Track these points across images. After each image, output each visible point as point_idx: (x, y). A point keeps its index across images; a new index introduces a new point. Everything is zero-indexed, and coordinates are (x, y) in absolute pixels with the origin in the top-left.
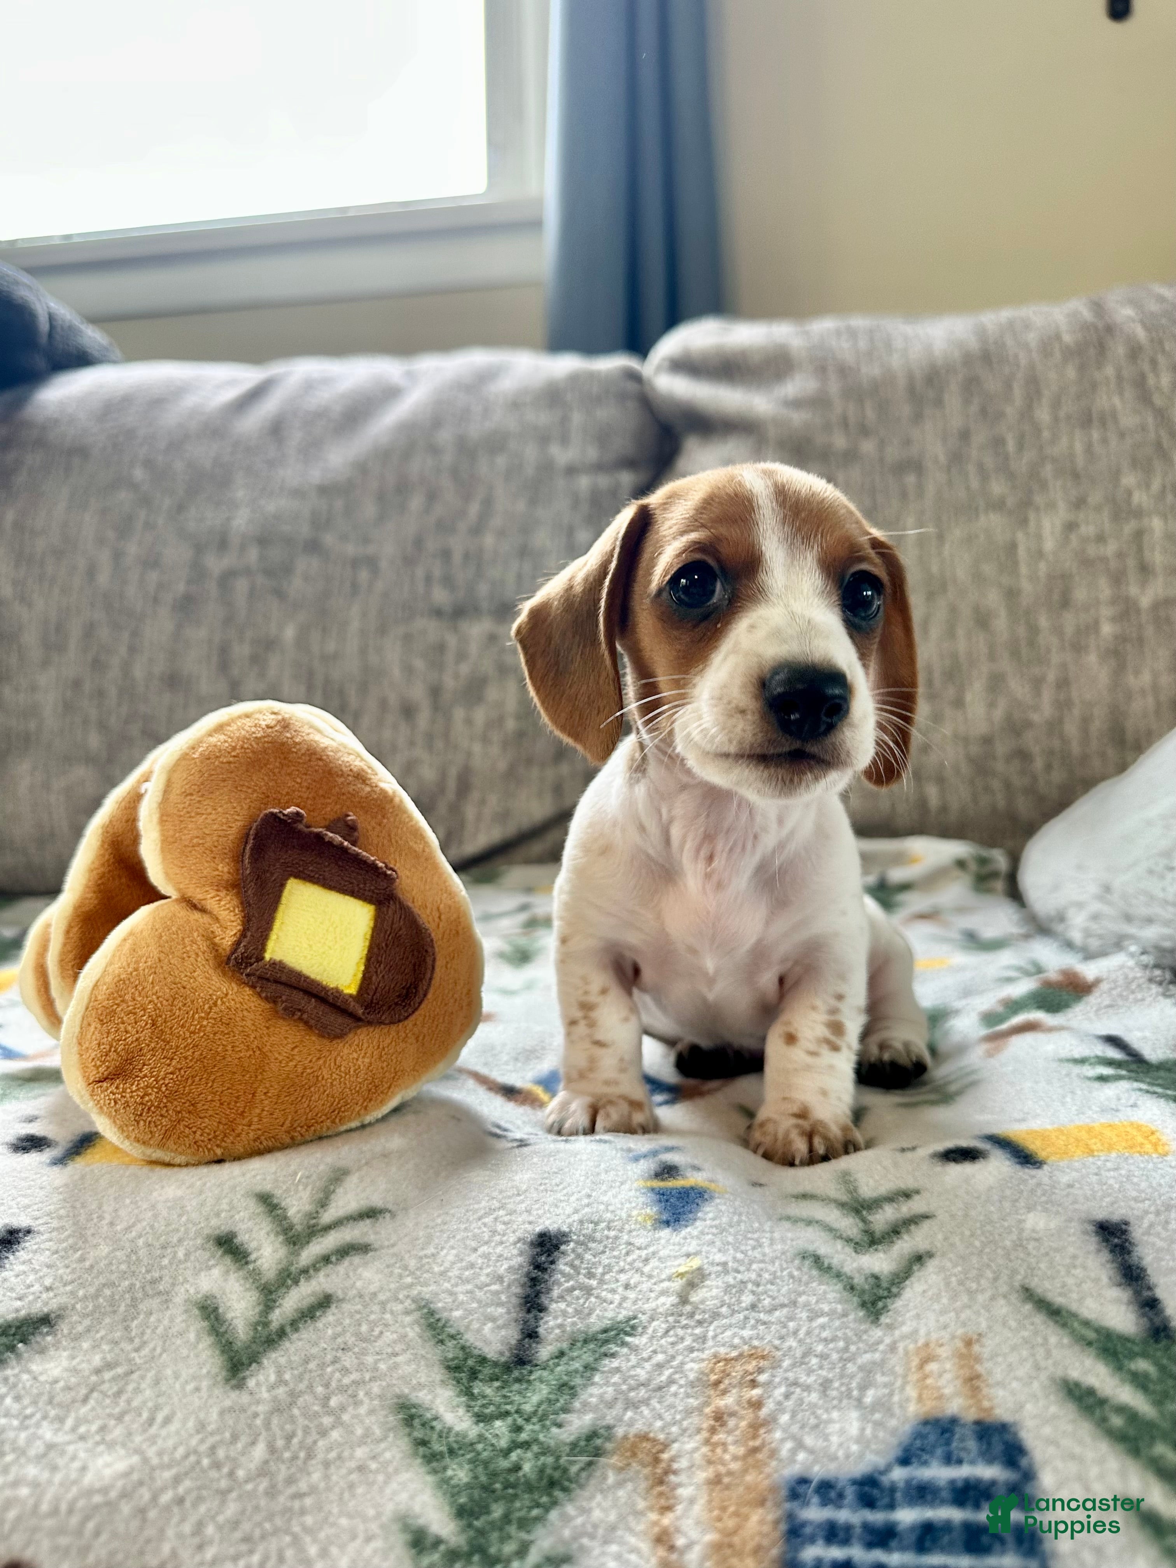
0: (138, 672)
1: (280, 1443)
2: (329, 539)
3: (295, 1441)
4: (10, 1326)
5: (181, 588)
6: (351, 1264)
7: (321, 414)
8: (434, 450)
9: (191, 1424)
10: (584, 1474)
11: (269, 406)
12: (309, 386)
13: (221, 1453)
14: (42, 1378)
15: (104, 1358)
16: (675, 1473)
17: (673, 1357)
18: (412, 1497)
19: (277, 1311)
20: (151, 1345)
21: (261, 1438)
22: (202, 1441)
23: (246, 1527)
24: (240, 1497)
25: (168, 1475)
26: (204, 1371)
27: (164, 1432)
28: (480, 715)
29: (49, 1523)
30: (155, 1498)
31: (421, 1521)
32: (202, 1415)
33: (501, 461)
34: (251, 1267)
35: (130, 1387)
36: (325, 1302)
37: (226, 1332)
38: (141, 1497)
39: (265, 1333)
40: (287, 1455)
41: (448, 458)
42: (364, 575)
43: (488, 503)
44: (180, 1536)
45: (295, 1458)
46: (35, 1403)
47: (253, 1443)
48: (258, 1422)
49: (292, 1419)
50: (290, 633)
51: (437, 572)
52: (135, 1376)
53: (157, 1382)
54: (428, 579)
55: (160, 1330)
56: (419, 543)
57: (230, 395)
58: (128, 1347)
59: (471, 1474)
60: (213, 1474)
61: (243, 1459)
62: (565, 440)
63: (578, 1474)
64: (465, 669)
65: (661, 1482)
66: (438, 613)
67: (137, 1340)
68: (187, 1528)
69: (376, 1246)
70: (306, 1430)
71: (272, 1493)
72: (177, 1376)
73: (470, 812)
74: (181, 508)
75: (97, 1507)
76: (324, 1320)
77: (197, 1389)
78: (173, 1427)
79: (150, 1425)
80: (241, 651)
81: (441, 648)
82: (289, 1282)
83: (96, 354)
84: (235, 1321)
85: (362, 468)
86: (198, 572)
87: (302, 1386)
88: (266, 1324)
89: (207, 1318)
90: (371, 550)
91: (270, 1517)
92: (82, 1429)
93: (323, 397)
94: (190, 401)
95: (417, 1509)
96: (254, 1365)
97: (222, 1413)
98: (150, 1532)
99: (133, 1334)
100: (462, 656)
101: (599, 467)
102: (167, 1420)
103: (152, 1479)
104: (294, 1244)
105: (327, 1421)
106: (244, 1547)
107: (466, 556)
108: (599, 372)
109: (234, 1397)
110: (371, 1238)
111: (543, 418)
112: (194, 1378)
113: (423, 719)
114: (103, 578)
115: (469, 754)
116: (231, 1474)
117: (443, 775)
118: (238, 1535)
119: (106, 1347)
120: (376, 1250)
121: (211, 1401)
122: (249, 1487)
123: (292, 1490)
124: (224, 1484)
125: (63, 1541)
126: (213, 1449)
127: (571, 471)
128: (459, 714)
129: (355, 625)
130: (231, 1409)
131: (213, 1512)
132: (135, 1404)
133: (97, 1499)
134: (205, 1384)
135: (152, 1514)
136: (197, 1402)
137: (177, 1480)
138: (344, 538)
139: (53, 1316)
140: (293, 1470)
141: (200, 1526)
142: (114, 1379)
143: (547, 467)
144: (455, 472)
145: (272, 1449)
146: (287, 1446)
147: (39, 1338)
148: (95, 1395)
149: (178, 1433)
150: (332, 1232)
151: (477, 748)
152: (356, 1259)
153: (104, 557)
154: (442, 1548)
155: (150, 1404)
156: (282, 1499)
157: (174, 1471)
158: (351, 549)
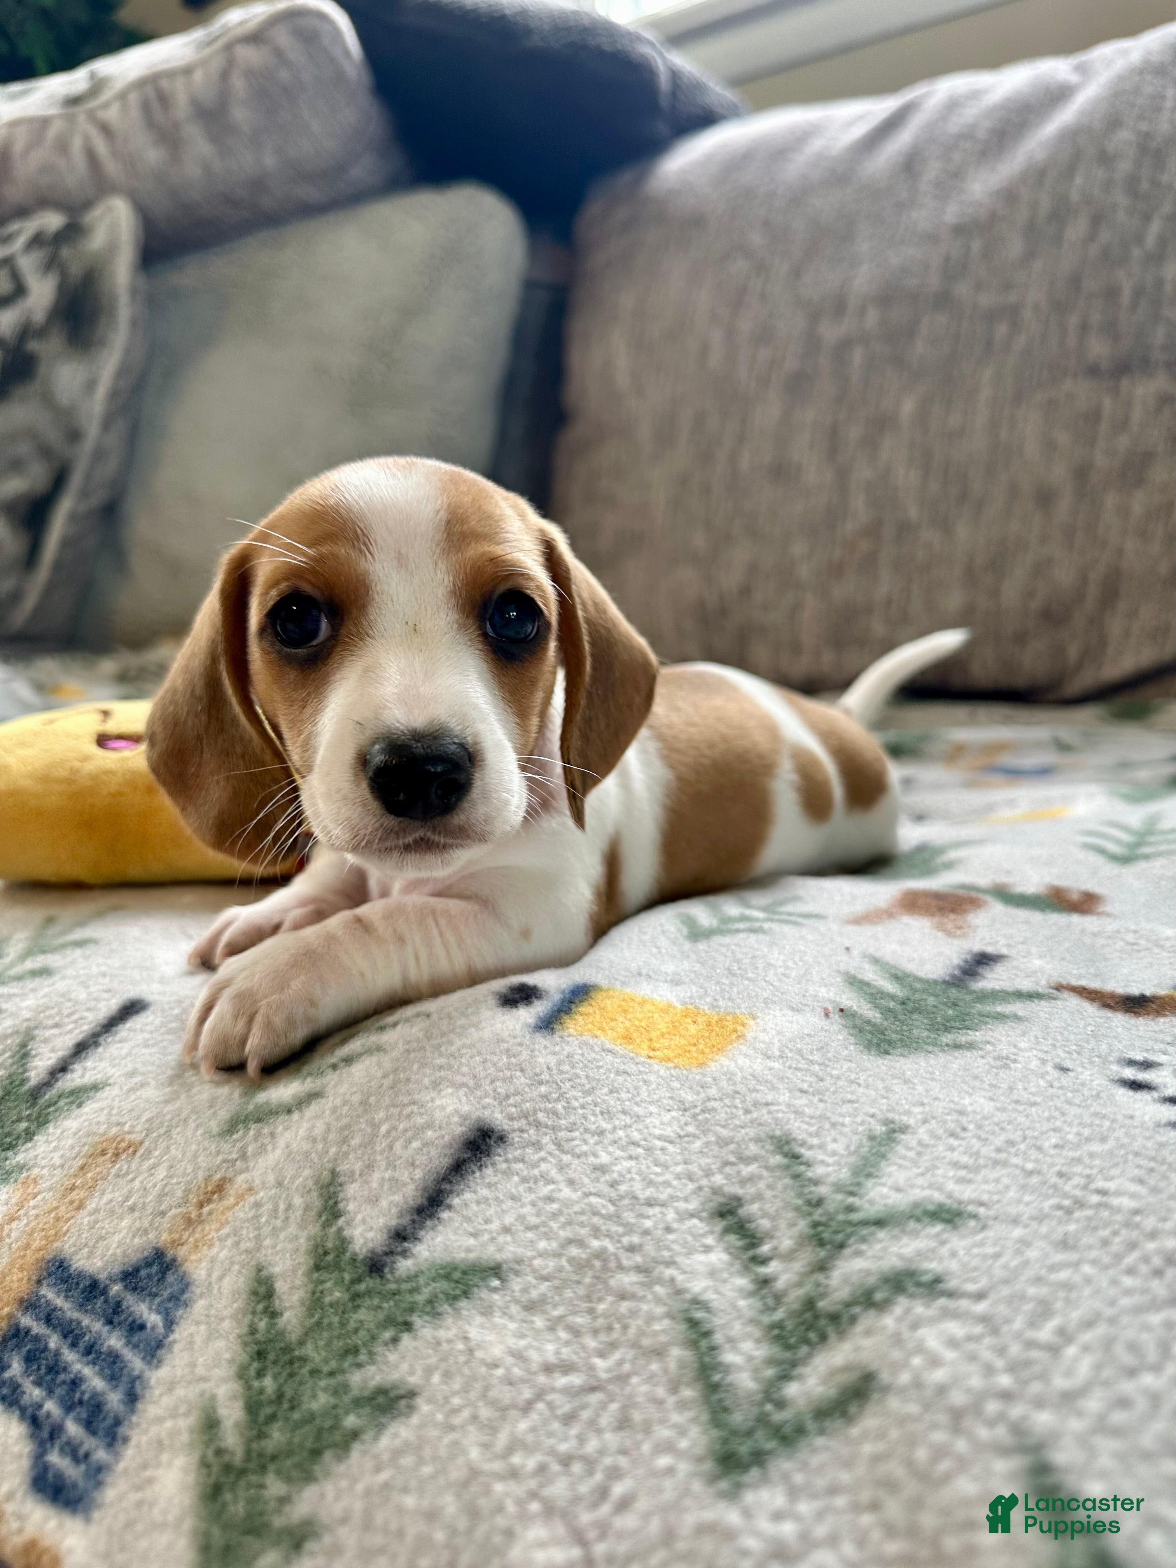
0: (745, 463)
2: (962, 289)
5: (791, 364)
6: (909, 1313)
8: (1105, 159)
14: (478, 1354)
15: (559, 1352)
19: (797, 1385)
20: (619, 1354)
26: (686, 1443)
28: (1139, 502)
34: (762, 1268)
36: (864, 1388)
37: (719, 1386)
39: (775, 1419)
41: (1124, 167)
42: (1002, 329)
46: (466, 1389)
50: (908, 407)
51: (1096, 318)
52: (593, 1398)
53: (621, 1425)
54: (1084, 327)
55: (631, 1332)
56: (1075, 281)
57: (859, 131)
58: (591, 1345)
64: (1123, 442)
66: (1093, 371)
67: (602, 1338)
69: (951, 1287)
72: (647, 1428)
73: (1115, 625)
74: (797, 273)
76: (859, 1424)
77: (671, 1468)
79: (603, 1497)
80: (854, 432)
81: (1094, 416)
82: (814, 1336)
83: (720, 110)
84: (736, 1376)
86: (812, 343)
88: (778, 1404)
89: (694, 1344)
90: (1012, 298)
92: (516, 1459)
93: (970, 114)
94: (816, 145)
99: (598, 1324)
100: (1122, 425)
102: (626, 1503)
107: (1138, 293)
110: (944, 1264)
112: (670, 1450)
113: (1063, 507)
114: (716, 359)
115: (1120, 552)
117: (1084, 580)
119: (563, 1335)
121: (686, 1501)
128: (1111, 500)
129: (985, 393)
132: (588, 1448)
138: (979, 286)
139: (505, 1266)
142: (567, 1391)
144: (1132, 185)
147: (484, 1294)
148: (540, 1406)
151: (1131, 545)
152: (916, 1307)
153: (716, 338)
158: (986, 300)
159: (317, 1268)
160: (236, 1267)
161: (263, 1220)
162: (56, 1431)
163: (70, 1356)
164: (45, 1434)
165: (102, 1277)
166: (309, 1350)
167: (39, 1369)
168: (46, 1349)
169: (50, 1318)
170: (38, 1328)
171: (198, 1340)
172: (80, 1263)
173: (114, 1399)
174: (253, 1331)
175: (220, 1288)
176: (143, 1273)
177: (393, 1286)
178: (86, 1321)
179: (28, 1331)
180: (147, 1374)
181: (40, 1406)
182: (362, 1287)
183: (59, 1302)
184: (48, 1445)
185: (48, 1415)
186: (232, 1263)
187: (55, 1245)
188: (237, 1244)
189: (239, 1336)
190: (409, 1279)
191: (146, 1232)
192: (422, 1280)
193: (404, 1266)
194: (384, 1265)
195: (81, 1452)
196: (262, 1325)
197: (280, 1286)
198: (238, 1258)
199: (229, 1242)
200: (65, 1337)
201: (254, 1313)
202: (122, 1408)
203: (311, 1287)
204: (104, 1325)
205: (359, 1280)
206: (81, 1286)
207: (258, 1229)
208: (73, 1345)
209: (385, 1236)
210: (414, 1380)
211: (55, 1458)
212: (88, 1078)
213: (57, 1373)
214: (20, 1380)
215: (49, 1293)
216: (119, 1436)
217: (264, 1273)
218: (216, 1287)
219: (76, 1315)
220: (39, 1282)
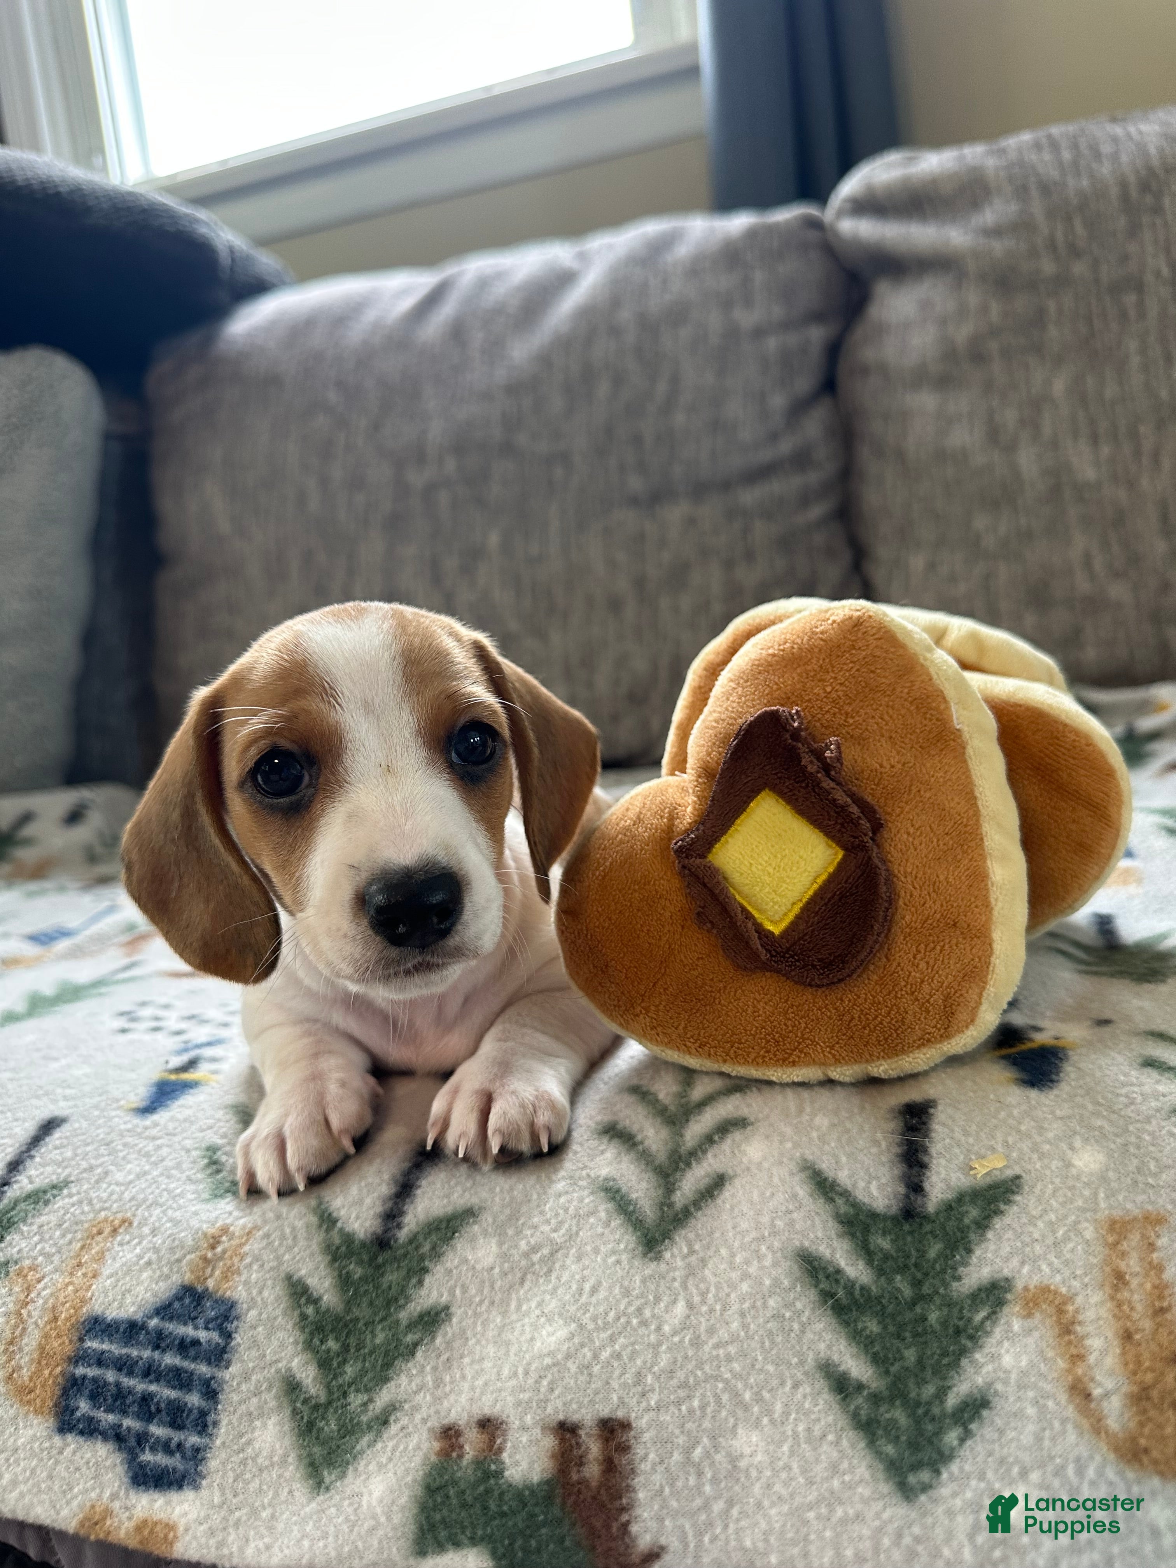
1: (697, 1299)
2: (522, 439)
3: (710, 1295)
4: (441, 1221)
5: (388, 506)
6: (734, 1140)
7: (499, 310)
9: (617, 1291)
10: (988, 1323)
11: (447, 310)
12: (483, 283)
13: (647, 1313)
14: (478, 1267)
15: (529, 1242)
16: (1080, 1323)
17: (1066, 1217)
18: (829, 1347)
19: (678, 1193)
20: (566, 1226)
21: (681, 1298)
22: (630, 1304)
23: (681, 1375)
24: (669, 1349)
25: (604, 1335)
26: (622, 1246)
27: (594, 1300)
28: (685, 603)
29: (511, 1384)
30: (596, 1356)
31: (842, 1368)
32: (626, 1283)
33: (685, 333)
34: (640, 1148)
35: (557, 1266)
36: (719, 1182)
37: (634, 1211)
38: (584, 1357)
39: (671, 1213)
40: (704, 1309)
41: (630, 338)
42: (558, 473)
43: (675, 380)
44: (624, 1386)
45: (712, 1310)
47: (675, 1302)
48: (676, 1284)
49: (704, 1279)
50: (494, 539)
51: (631, 460)
52: (559, 1255)
53: (579, 1258)
54: (623, 468)
55: (572, 1210)
56: (609, 431)
57: (407, 303)
58: (546, 1228)
59: (881, 1326)
60: (642, 1331)
61: (667, 1317)
62: (748, 302)
63: (983, 1322)
64: (667, 556)
65: (1068, 1332)
66: (635, 503)
67: (553, 1221)
68: (629, 1378)
69: (752, 1119)
70: (718, 1287)
71: (697, 1343)
72: (596, 1251)
74: (376, 427)
75: (549, 1367)
76: (722, 1197)
77: (618, 1262)
78: (602, 1294)
79: (580, 1294)
80: (451, 563)
81: (642, 539)
82: (682, 1165)
83: (270, 278)
84: (641, 1203)
85: (545, 359)
86: (403, 488)
87: (710, 1253)
88: (671, 1205)
89: (613, 1198)
90: (563, 445)
91: (700, 1365)
93: (498, 292)
95: (836, 1358)
96: (667, 1241)
97: (644, 1281)
98: (597, 1384)
99: (548, 1216)
100: (663, 543)
101: (786, 326)
102: (594, 1290)
103: (592, 1341)
104: (674, 1123)
105: (735, 1275)
106: (682, 1393)
107: (659, 439)
108: (777, 225)
109: (651, 1268)
110: (745, 1111)
111: (725, 282)
112: (614, 1252)
113: (629, 611)
114: (314, 504)
115: (678, 642)
116: (659, 1329)
118: (674, 1382)
120: (752, 1124)
121: (632, 1271)
122: (676, 1339)
123: (715, 1340)
124: (653, 1338)
125: (525, 1396)
126: (639, 1310)
127: (759, 333)
128: (665, 602)
130: (651, 1277)
131: (649, 1365)
132: (564, 1279)
133: (548, 1361)
134: (624, 1257)
135: (596, 1369)
136: (620, 1273)
137: (612, 1339)
138: (535, 436)
139: (476, 1208)
140: (712, 1322)
141: (639, 1377)
142: (541, 1260)
143: (732, 334)
144: (639, 352)
145: (690, 1306)
146: (704, 1302)
147: (467, 1229)
148: (529, 1276)
149: (606, 1299)
150: (708, 1109)
152: (737, 1135)
154: (865, 1393)
155: (577, 1277)
156: (707, 1348)
157: (609, 1332)
158: (544, 447)
159: (334, 1259)
160: (269, 1283)
161: (276, 1243)
162: (142, 1439)
163: (128, 1382)
164: (132, 1442)
165: (138, 1317)
166: (356, 1312)
167: (105, 1400)
168: (106, 1384)
169: (100, 1360)
170: (92, 1372)
171: (261, 1338)
172: (114, 1314)
173: (194, 1399)
174: (303, 1317)
175: (262, 1299)
176: (177, 1305)
177: (401, 1252)
178: (135, 1353)
179: (84, 1377)
180: (219, 1374)
181: (121, 1426)
182: (380, 1260)
183: (105, 1347)
184: (138, 1450)
185: (129, 1429)
186: (266, 1280)
187: (85, 1310)
188: (262, 1266)
189: (295, 1325)
190: (411, 1242)
191: (168, 1277)
192: (421, 1238)
193: (403, 1235)
194: (389, 1240)
195: (173, 1445)
196: (310, 1310)
197: (312, 1282)
198: (268, 1276)
199: (255, 1267)
200: (120, 1370)
201: (300, 1306)
202: (204, 1404)
203: (336, 1274)
204: (153, 1350)
205: (375, 1257)
206: (121, 1330)
207: (276, 1251)
208: (130, 1374)
209: (379, 1220)
210: (444, 1299)
211: (147, 1457)
212: (40, 1182)
213: (124, 1397)
214: (92, 1414)
215: (93, 1344)
216: (210, 1423)
217: (295, 1278)
218: (259, 1299)
219: (124, 1351)
220: (81, 1340)
